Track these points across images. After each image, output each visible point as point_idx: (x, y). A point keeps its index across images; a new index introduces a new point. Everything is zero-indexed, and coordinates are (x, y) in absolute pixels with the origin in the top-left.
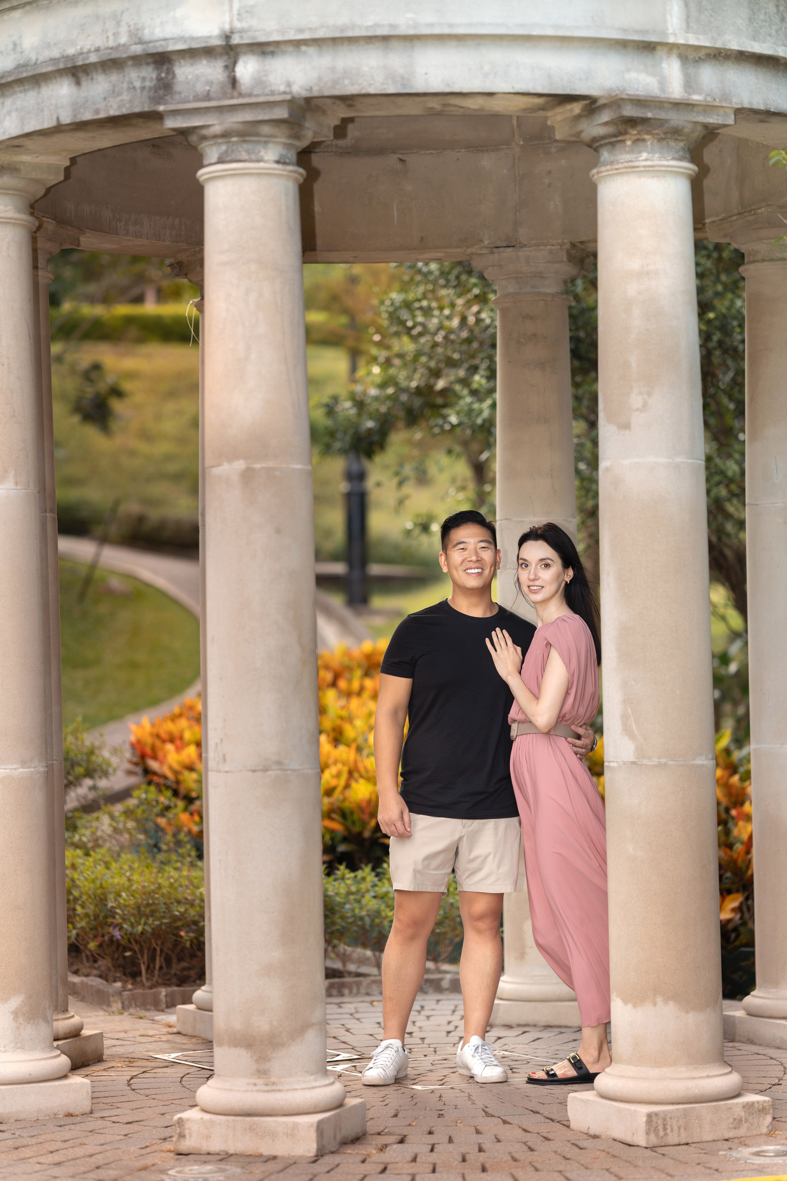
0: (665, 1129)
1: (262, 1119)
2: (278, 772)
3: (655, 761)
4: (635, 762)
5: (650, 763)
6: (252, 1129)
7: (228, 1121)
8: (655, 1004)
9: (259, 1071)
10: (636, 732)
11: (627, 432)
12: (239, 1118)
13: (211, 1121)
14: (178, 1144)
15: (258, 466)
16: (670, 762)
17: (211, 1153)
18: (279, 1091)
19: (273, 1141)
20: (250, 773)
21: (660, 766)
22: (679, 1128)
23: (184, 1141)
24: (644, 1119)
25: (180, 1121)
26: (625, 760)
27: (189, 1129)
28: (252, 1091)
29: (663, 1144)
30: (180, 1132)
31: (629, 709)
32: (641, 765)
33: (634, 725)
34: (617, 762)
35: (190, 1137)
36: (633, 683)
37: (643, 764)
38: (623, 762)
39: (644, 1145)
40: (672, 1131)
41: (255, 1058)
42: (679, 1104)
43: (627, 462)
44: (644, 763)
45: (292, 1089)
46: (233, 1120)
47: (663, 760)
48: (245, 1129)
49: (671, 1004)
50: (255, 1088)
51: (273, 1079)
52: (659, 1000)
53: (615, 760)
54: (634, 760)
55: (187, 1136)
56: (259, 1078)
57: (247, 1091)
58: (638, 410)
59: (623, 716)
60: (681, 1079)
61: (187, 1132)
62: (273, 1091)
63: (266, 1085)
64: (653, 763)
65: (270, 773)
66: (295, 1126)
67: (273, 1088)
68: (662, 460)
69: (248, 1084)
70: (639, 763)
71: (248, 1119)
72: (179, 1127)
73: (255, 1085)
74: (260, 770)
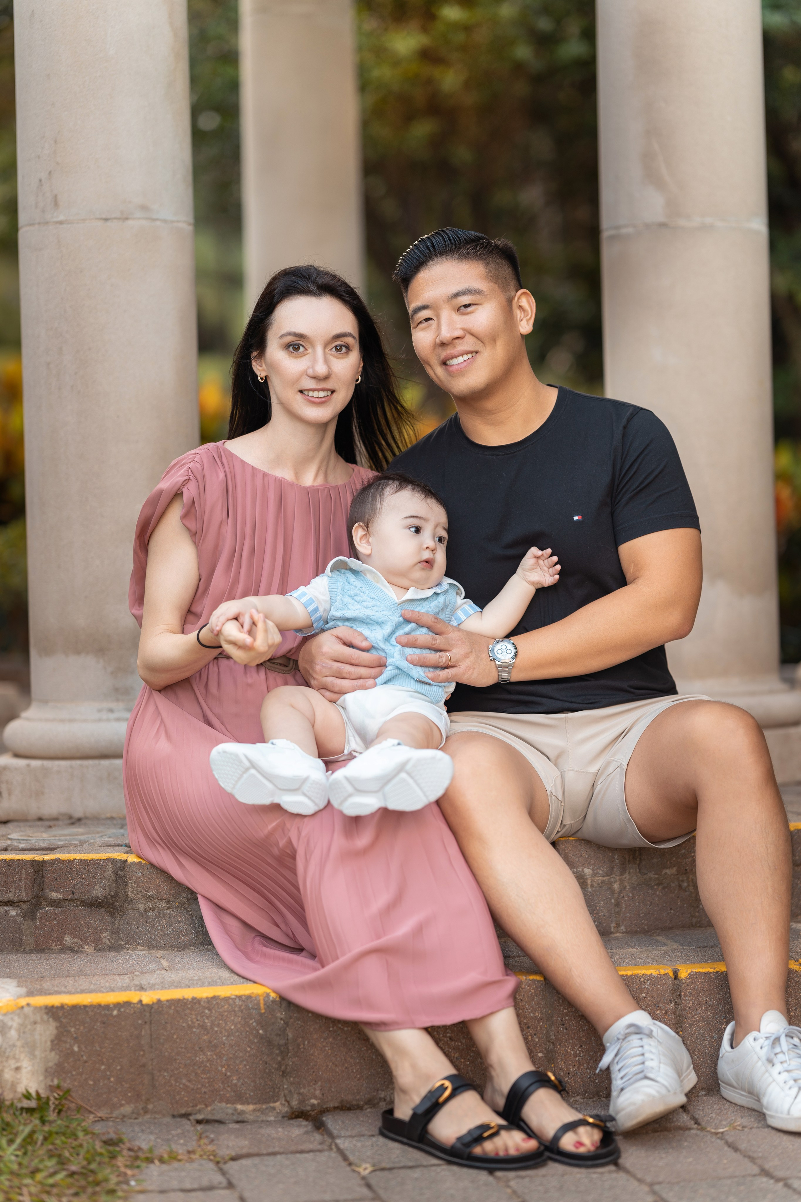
2: (143, 222)
3: (697, 222)
4: (665, 223)
5: (689, 224)
7: (71, 767)
9: (116, 690)
10: (667, 178)
12: (90, 762)
17: (44, 818)
20: (100, 224)
27: (7, 782)
28: (108, 720)
31: (655, 145)
32: (674, 227)
33: (663, 167)
34: (633, 226)
35: (10, 794)
37: (678, 227)
38: (645, 224)
41: (109, 670)
44: (680, 224)
46: (81, 766)
47: (708, 220)
50: (112, 716)
53: (630, 224)
54: (664, 220)
56: (118, 700)
57: (100, 720)
59: (645, 156)
61: (3, 788)
64: (693, 224)
65: (130, 222)
69: (99, 711)
70: (671, 225)
71: (105, 763)
73: (111, 711)
74: (115, 218)
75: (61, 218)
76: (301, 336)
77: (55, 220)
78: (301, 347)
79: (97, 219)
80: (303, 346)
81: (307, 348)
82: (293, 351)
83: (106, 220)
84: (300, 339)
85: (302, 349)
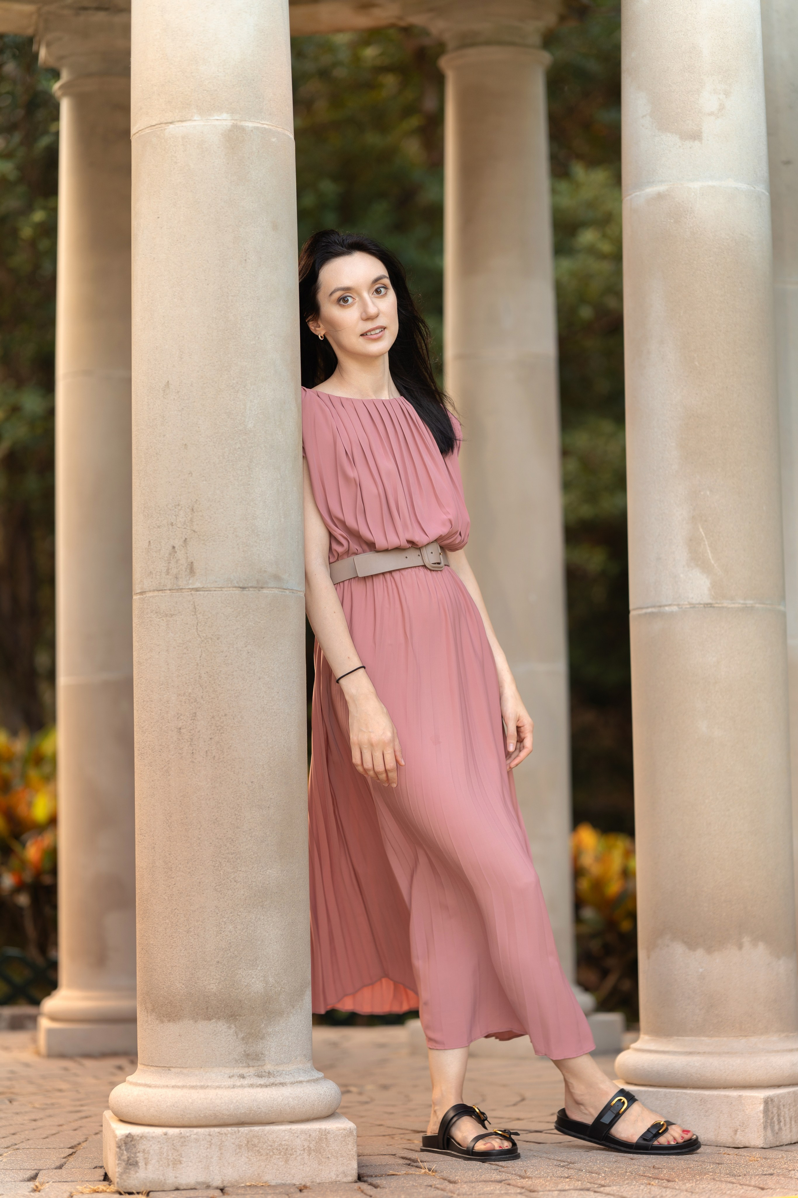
0: (779, 1122)
1: (268, 1128)
2: (276, 591)
3: (739, 603)
4: (711, 604)
5: (733, 606)
6: (250, 1145)
8: (740, 947)
9: (247, 1056)
10: (713, 562)
11: (697, 143)
13: (181, 1136)
14: (124, 1177)
15: (249, 125)
16: (757, 605)
17: (182, 1188)
18: (282, 1084)
19: (287, 1161)
20: (237, 592)
21: (747, 610)
22: (791, 1120)
23: (136, 1172)
24: (761, 1107)
25: (129, 1139)
26: (694, 601)
27: (144, 1151)
28: (242, 1086)
29: (778, 1144)
30: (129, 1159)
31: (701, 530)
32: (719, 607)
33: (709, 551)
34: (678, 605)
36: (708, 493)
37: (723, 607)
38: (690, 604)
39: (761, 1146)
40: (785, 1125)
41: (241, 1035)
42: (779, 1086)
43: (696, 185)
44: (725, 605)
45: (297, 1082)
47: (749, 602)
48: (240, 1147)
49: (761, 946)
50: (244, 1082)
51: (269, 1067)
52: (746, 940)
53: (675, 603)
54: (710, 601)
55: (141, 1164)
56: (248, 1066)
57: (234, 1087)
58: (711, 114)
59: (691, 540)
60: (778, 1051)
61: (140, 1157)
62: (273, 1084)
63: (260, 1076)
64: (737, 605)
65: (265, 591)
66: (324, 1135)
67: (272, 1080)
68: (744, 186)
69: (232, 1077)
70: (717, 605)
71: (244, 1130)
72: (127, 1150)
73: (243, 1077)
74: (251, 587)
75: (198, 585)
76: (348, 289)
77: (190, 587)
78: (349, 298)
79: (236, 587)
80: (349, 296)
81: (354, 298)
82: (344, 304)
83: (243, 588)
84: (347, 292)
85: (350, 300)
